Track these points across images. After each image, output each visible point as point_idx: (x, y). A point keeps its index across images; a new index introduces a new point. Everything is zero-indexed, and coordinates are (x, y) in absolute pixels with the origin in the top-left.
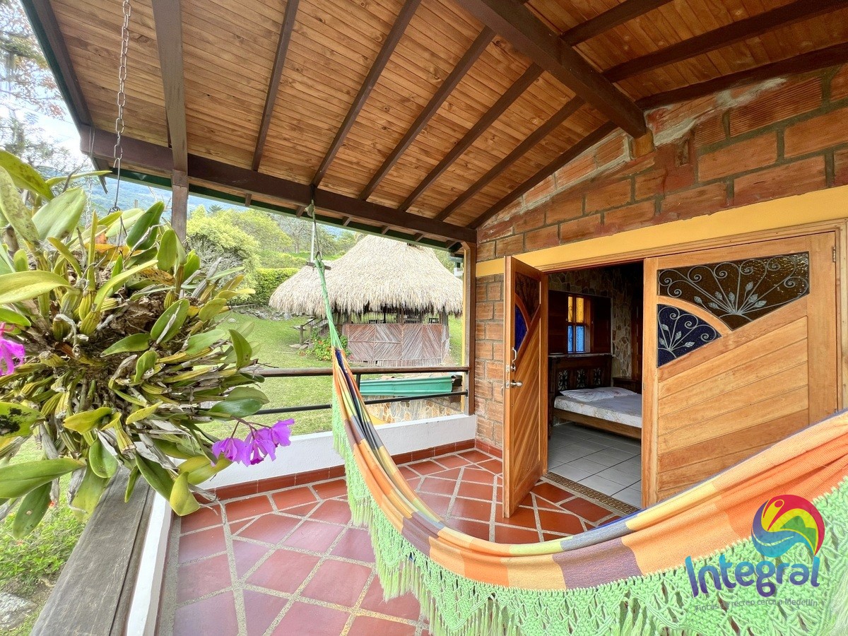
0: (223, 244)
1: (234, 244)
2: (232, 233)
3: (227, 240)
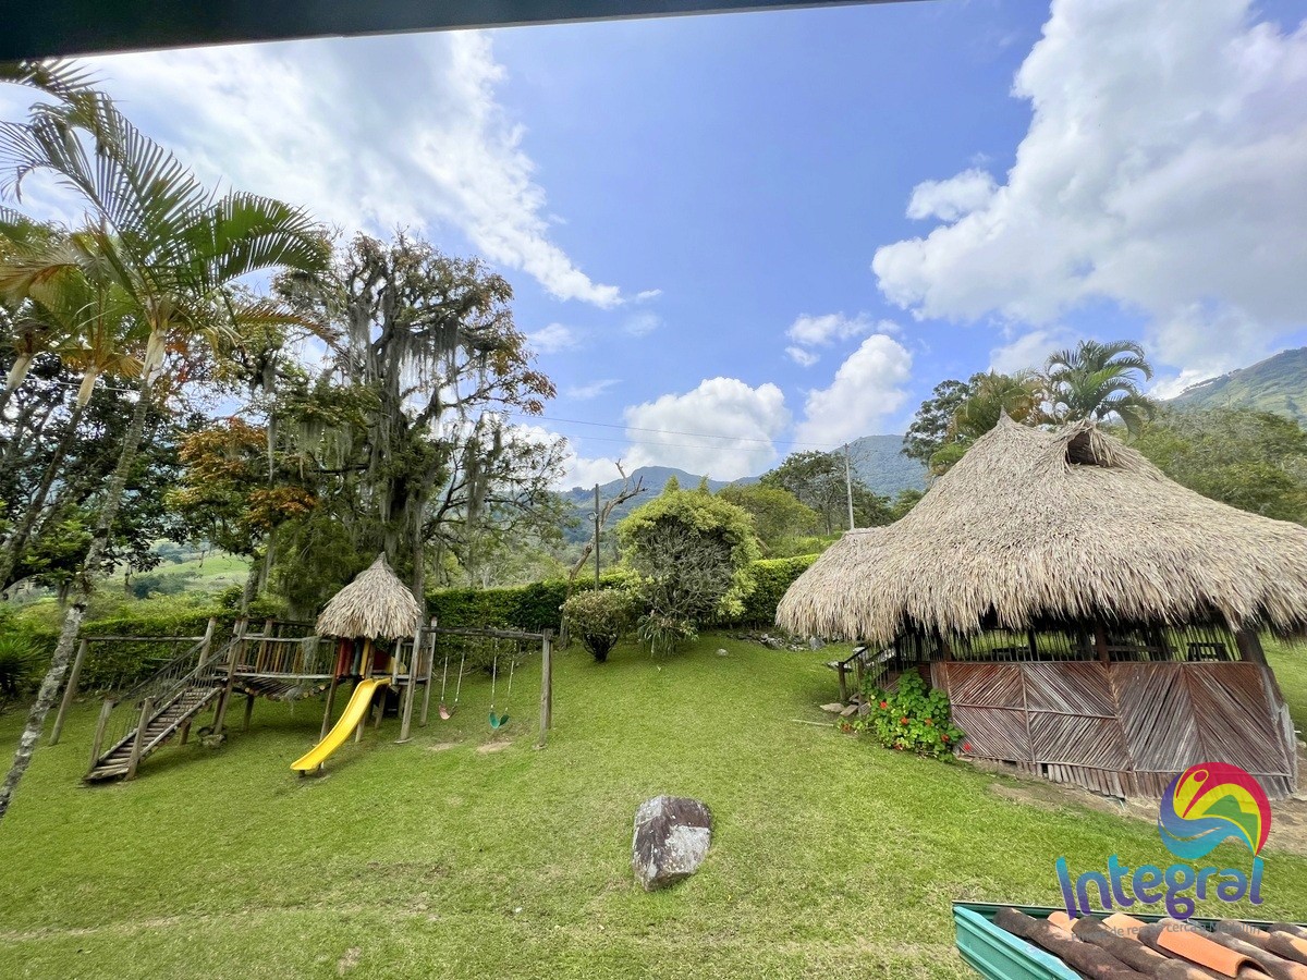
0: (699, 525)
1: (715, 524)
2: (712, 507)
3: (704, 519)
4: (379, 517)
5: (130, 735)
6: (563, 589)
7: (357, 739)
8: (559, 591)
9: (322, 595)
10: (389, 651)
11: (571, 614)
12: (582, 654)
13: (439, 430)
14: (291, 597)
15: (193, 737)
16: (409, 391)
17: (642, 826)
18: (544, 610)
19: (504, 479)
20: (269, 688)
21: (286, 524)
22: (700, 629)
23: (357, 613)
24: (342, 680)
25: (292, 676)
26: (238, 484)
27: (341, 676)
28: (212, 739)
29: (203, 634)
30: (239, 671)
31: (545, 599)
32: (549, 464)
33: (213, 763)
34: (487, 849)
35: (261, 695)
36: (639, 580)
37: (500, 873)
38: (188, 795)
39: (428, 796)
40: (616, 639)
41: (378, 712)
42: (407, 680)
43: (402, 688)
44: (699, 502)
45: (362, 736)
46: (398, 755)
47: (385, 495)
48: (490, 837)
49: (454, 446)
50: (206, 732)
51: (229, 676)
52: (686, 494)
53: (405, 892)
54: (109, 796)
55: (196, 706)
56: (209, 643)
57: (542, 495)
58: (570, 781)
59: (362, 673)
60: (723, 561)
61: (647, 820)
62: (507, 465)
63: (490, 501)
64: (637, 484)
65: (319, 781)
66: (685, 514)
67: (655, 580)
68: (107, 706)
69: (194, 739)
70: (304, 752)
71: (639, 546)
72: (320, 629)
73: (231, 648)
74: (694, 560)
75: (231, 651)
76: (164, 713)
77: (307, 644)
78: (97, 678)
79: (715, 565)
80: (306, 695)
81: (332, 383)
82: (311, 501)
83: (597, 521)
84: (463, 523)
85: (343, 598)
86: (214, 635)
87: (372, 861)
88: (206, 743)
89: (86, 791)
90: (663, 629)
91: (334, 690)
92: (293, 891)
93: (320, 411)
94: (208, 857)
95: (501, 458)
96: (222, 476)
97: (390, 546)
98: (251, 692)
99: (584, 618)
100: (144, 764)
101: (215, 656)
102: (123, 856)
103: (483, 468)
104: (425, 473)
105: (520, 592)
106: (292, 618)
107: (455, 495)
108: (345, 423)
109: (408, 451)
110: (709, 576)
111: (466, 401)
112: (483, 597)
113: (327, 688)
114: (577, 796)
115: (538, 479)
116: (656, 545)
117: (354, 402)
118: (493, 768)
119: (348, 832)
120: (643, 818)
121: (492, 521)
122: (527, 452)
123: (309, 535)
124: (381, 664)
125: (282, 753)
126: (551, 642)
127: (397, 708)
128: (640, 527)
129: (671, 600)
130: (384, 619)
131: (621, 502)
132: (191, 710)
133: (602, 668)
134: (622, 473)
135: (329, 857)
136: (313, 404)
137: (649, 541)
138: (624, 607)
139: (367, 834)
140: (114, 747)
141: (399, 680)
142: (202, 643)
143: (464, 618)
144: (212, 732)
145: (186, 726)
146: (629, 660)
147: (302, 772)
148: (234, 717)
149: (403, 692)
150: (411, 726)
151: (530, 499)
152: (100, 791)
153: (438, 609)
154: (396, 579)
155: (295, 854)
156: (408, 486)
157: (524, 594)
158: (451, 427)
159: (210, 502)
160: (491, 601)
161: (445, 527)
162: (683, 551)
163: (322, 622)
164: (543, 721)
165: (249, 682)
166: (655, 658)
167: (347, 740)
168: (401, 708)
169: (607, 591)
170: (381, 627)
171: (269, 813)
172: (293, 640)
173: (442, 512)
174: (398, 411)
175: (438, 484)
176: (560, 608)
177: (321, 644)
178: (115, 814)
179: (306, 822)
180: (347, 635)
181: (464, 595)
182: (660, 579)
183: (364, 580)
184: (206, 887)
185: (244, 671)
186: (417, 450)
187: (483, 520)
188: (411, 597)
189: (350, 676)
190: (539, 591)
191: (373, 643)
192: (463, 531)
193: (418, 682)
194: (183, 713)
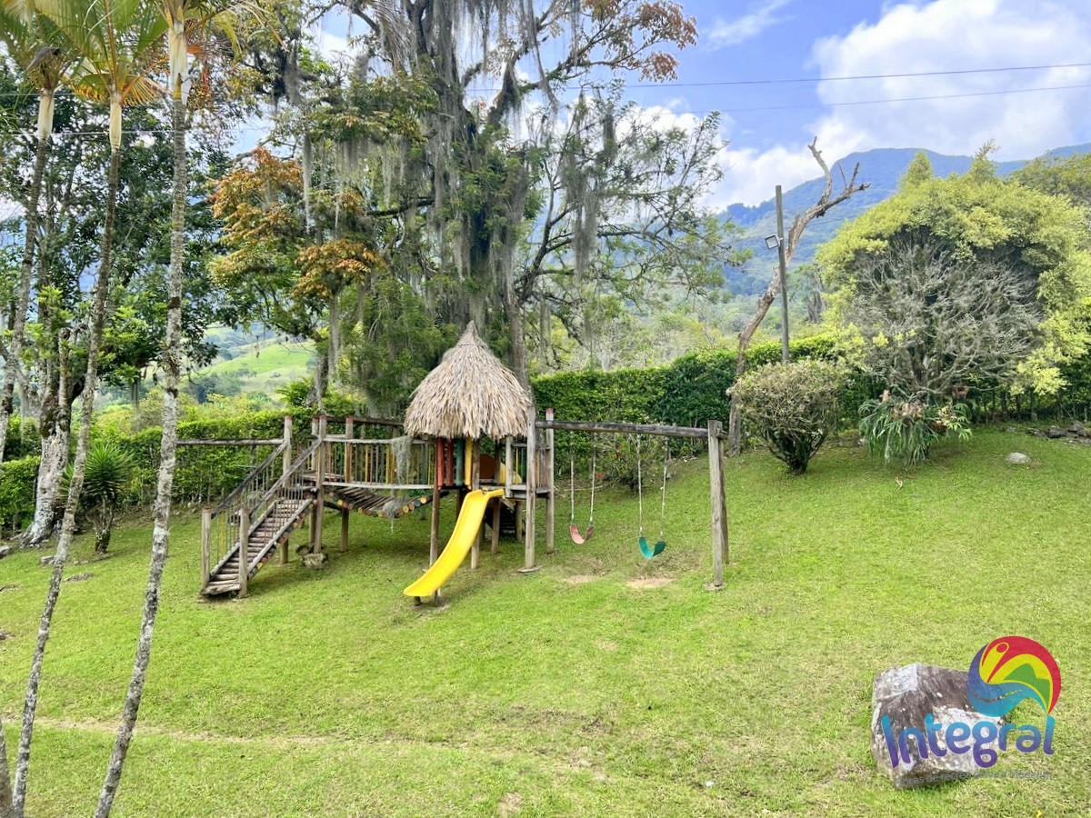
0: (973, 239)
1: (1005, 232)
2: (1000, 203)
3: (983, 226)
4: (454, 274)
5: (234, 549)
6: (729, 363)
7: (473, 564)
8: (722, 367)
9: (404, 384)
10: (496, 455)
11: (747, 400)
12: (768, 462)
13: (522, 130)
14: (368, 388)
15: (293, 557)
16: (470, 74)
17: (886, 702)
18: (702, 397)
19: (624, 196)
20: (364, 501)
21: (347, 292)
22: (974, 420)
23: (452, 405)
24: (444, 492)
25: (386, 486)
26: (283, 241)
27: (444, 486)
28: (314, 558)
29: (280, 435)
30: (327, 480)
31: (703, 381)
32: (693, 162)
33: (320, 584)
34: (658, 707)
35: (356, 508)
36: (860, 341)
37: (678, 737)
38: (303, 616)
39: (571, 637)
40: (823, 438)
41: (493, 534)
42: (524, 492)
43: (517, 503)
44: (973, 196)
45: (478, 562)
46: (525, 587)
47: (460, 239)
48: (659, 693)
49: (545, 153)
50: (305, 551)
51: (318, 485)
52: (945, 187)
53: (561, 743)
54: (229, 613)
55: (291, 520)
56: (290, 447)
57: (686, 217)
58: (766, 634)
59: (467, 482)
60: (1021, 301)
61: (894, 694)
62: (628, 172)
63: (606, 235)
64: (849, 178)
65: (435, 611)
66: (943, 221)
67: (890, 339)
68: (206, 516)
69: (295, 558)
70: (415, 578)
71: (858, 285)
72: (410, 427)
73: (313, 453)
74: (963, 302)
75: (316, 457)
76: (260, 526)
77: (398, 446)
78: (187, 489)
79: (1005, 309)
80: (406, 509)
81: (371, 78)
82: (371, 256)
83: (781, 249)
84: (570, 273)
85: (431, 385)
86: (294, 437)
87: (516, 705)
88: (308, 562)
89: (207, 605)
90: (906, 420)
91: (438, 504)
92: (434, 726)
93: (362, 122)
94: (338, 683)
95: (617, 163)
96: (262, 233)
97: (477, 312)
98: (345, 506)
99: (770, 405)
100: (253, 581)
101: (300, 462)
102: (257, 672)
103: (592, 182)
104: (509, 200)
105: (663, 372)
106: (374, 415)
107: (553, 233)
108: (396, 136)
109: (483, 171)
110: (994, 330)
111: (555, 75)
112: (609, 381)
113: (429, 501)
114: (778, 654)
115: (678, 190)
116: (889, 282)
117: (403, 102)
118: (652, 610)
119: (483, 670)
120: (887, 691)
121: (612, 267)
122: (656, 147)
123: (375, 306)
124: (489, 473)
125: (390, 577)
126: (720, 439)
127: (515, 529)
128: (858, 252)
129: (919, 374)
130: (486, 413)
131: (821, 213)
132: (287, 524)
133: (801, 481)
134: (821, 162)
135: (466, 695)
136: (352, 113)
137: (877, 275)
138: (835, 386)
139: (505, 674)
140: (221, 562)
141: (514, 492)
142: (282, 446)
143: (587, 412)
144: (311, 551)
145: (284, 541)
146: (846, 470)
147: (418, 599)
148: (330, 534)
149: (521, 508)
150: (536, 552)
151: (667, 225)
152: (220, 607)
153: (549, 400)
154: (492, 358)
155: (428, 688)
156: (490, 223)
157: (670, 375)
158: (537, 122)
159: (256, 269)
160: (621, 386)
161: (545, 283)
162: (941, 287)
163: (411, 417)
164: (717, 553)
165: (340, 493)
166: (890, 467)
167: (461, 566)
168: (520, 527)
169: (804, 364)
170: (483, 422)
171: (391, 642)
172: (381, 441)
173: (539, 259)
174: (461, 107)
175: (530, 216)
176: (728, 391)
177: (413, 446)
178: (239, 631)
179: (433, 655)
180: (444, 433)
181: (582, 378)
182: (899, 337)
183: (453, 360)
184: (343, 712)
185: (332, 480)
186: (496, 166)
187: (598, 265)
188: (516, 382)
189: (454, 487)
190: (691, 369)
191: (477, 443)
192: (572, 286)
193: (539, 496)
194: (279, 528)
